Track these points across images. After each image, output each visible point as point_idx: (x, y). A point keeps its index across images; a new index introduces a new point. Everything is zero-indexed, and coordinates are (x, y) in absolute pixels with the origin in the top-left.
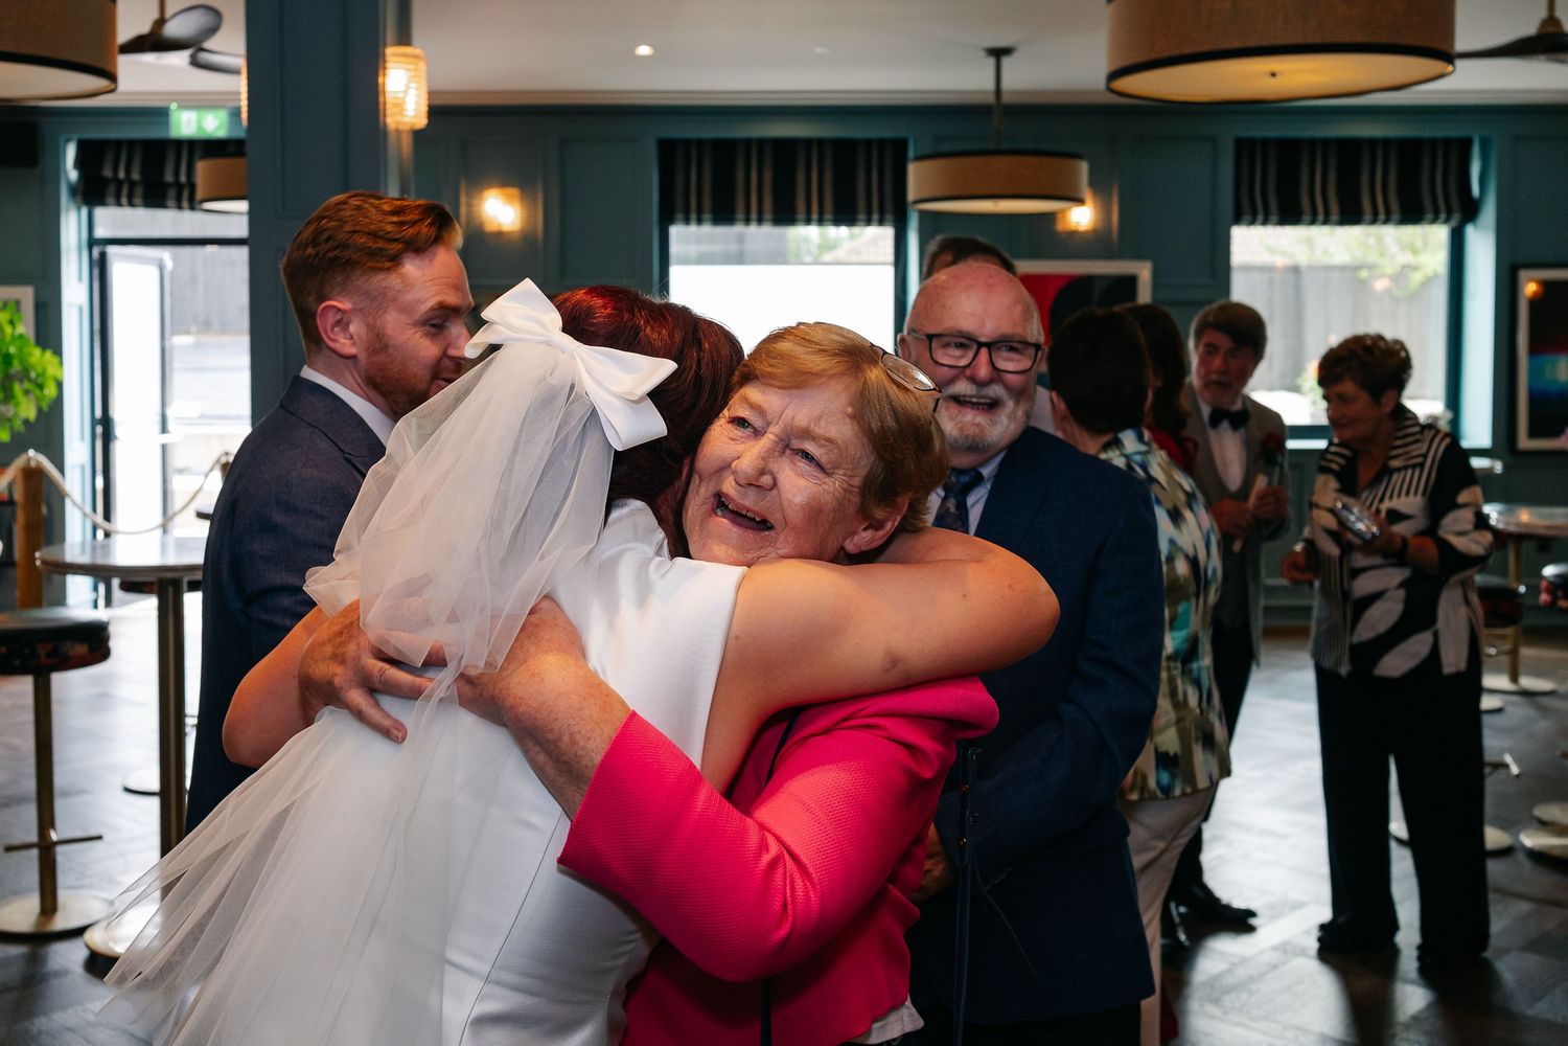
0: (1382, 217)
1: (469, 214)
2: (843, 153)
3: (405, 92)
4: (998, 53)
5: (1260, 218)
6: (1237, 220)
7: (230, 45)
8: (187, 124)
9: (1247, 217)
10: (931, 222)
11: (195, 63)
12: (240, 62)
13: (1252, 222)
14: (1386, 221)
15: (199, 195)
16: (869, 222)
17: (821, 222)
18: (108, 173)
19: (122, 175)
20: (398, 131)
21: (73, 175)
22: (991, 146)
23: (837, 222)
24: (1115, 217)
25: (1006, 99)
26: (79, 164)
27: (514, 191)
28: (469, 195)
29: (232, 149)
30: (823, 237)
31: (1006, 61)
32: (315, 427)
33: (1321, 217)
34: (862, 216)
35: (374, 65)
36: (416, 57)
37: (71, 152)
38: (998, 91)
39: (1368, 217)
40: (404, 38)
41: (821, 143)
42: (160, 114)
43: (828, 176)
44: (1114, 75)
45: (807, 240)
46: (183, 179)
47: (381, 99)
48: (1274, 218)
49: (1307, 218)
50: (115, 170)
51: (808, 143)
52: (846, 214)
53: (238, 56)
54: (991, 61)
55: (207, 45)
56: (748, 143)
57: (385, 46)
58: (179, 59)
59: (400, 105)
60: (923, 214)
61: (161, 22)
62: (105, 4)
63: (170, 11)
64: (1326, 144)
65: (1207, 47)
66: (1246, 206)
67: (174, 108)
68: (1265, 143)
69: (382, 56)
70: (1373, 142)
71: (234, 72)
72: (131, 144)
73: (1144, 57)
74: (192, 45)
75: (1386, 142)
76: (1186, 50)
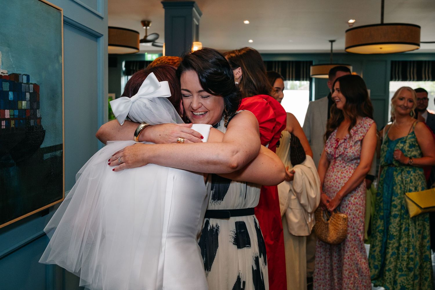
0: (427, 79)
2: (297, 64)
4: (332, 42)
5: (397, 79)
6: (391, 80)
7: (161, 41)
8: (149, 57)
9: (394, 79)
10: (318, 81)
11: (153, 45)
12: (164, 45)
13: (395, 80)
14: (428, 80)
16: (303, 80)
17: (292, 80)
18: (132, 68)
19: (135, 68)
21: (124, 69)
22: (329, 63)
23: (296, 80)
25: (333, 52)
26: (125, 67)
30: (300, 84)
31: (334, 43)
33: (412, 79)
34: (302, 79)
35: (191, 46)
36: (200, 44)
37: (124, 64)
38: (332, 50)
39: (424, 79)
40: (197, 40)
41: (293, 62)
42: (143, 55)
43: (294, 69)
44: (347, 48)
45: (296, 85)
48: (401, 79)
49: (409, 79)
50: (133, 67)
51: (289, 62)
52: (298, 78)
53: (163, 43)
54: (330, 43)
55: (156, 41)
56: (275, 62)
57: (193, 42)
58: (150, 44)
60: (316, 79)
61: (146, 36)
62: (137, 34)
63: (148, 34)
64: (414, 62)
65: (364, 43)
66: (394, 76)
67: (146, 53)
68: (399, 62)
69: (193, 44)
70: (425, 62)
71: (162, 47)
72: (137, 62)
73: (352, 45)
74: (153, 41)
75: (429, 62)
76: (360, 43)
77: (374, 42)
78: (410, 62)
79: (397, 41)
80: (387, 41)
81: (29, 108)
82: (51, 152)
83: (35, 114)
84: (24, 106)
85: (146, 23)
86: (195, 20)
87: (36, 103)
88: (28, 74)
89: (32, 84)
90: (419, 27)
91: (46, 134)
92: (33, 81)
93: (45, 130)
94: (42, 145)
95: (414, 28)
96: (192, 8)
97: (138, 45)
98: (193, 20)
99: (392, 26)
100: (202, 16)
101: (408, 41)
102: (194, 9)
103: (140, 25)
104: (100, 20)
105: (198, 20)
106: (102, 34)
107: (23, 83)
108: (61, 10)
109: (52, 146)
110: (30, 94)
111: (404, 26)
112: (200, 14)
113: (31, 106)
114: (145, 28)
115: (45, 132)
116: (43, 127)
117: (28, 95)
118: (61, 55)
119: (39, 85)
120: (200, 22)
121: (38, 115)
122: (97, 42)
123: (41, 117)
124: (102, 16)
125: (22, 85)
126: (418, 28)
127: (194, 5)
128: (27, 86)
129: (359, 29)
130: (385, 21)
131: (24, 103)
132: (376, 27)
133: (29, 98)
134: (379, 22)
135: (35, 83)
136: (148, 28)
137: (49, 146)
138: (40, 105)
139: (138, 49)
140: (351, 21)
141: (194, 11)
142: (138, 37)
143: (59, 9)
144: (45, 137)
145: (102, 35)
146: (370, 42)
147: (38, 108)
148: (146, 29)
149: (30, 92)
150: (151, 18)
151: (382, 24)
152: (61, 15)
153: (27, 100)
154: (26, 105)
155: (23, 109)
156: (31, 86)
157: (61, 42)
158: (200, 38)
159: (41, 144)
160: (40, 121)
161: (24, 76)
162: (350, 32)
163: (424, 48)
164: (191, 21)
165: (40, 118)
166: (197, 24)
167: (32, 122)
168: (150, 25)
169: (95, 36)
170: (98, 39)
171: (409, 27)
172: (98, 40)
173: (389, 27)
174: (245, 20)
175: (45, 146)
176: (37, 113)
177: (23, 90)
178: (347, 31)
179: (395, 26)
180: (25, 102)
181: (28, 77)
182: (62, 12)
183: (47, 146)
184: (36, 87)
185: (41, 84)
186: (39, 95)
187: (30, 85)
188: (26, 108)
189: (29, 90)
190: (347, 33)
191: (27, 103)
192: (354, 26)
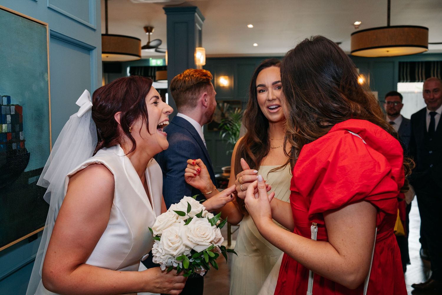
1: (217, 82)
3: (200, 57)
5: (405, 80)
6: (399, 81)
7: (164, 47)
8: (154, 63)
9: (402, 81)
11: (156, 51)
12: (166, 51)
13: (403, 82)
15: (157, 79)
20: (199, 66)
21: (129, 74)
24: (369, 81)
26: (130, 72)
27: (227, 77)
28: (217, 78)
29: (163, 69)
32: (184, 128)
33: (421, 80)
35: (194, 51)
36: (203, 50)
37: (128, 69)
40: (200, 46)
42: (147, 61)
44: (352, 52)
46: (153, 75)
47: (195, 59)
48: (409, 80)
49: (417, 80)
53: (165, 49)
55: (159, 47)
57: (196, 47)
58: (153, 50)
59: (199, 60)
61: (149, 42)
62: (139, 41)
63: (151, 40)
64: (422, 62)
65: (370, 46)
66: (402, 77)
67: (151, 59)
68: (407, 63)
69: (195, 50)
70: (434, 62)
71: (165, 52)
72: (141, 67)
73: (357, 48)
74: (156, 47)
75: (437, 62)
76: (366, 47)
77: (380, 45)
78: (419, 62)
79: (404, 44)
80: (395, 44)
81: (11, 131)
82: (36, 176)
83: (18, 136)
84: (5, 129)
85: (148, 29)
86: (197, 25)
87: (18, 125)
88: (8, 95)
89: (13, 105)
90: (427, 29)
91: (31, 157)
92: (14, 102)
93: (30, 153)
94: (26, 169)
95: (422, 30)
96: (194, 14)
97: (139, 52)
98: (195, 25)
99: (399, 29)
100: (205, 21)
101: (416, 44)
102: (196, 14)
103: (143, 31)
104: (92, 32)
105: (201, 25)
106: (94, 46)
107: (3, 105)
108: (46, 25)
109: (38, 169)
110: (12, 116)
111: (411, 29)
112: (203, 19)
113: (12, 128)
114: (147, 34)
115: (30, 155)
116: (27, 150)
117: (9, 118)
118: (48, 73)
119: (21, 106)
120: (203, 26)
121: (21, 138)
122: (89, 54)
123: (25, 139)
124: (95, 28)
125: (1, 108)
126: (425, 30)
127: (197, 10)
128: (8, 107)
129: (365, 32)
130: (392, 24)
131: (4, 126)
132: (381, 30)
133: (10, 120)
134: (385, 25)
135: (17, 104)
136: (151, 34)
137: (34, 169)
138: (23, 127)
139: (139, 56)
140: (357, 23)
141: (196, 16)
142: (140, 44)
143: (43, 24)
144: (30, 160)
145: (95, 48)
146: (377, 45)
147: (21, 129)
148: (149, 35)
149: (12, 113)
150: (153, 24)
151: (389, 27)
152: (46, 30)
153: (8, 123)
154: (6, 128)
155: (4, 133)
156: (13, 108)
157: (47, 59)
158: (204, 43)
159: (25, 167)
160: (24, 144)
161: (3, 97)
162: (355, 35)
163: (432, 48)
164: (194, 26)
165: (24, 141)
166: (200, 29)
167: (14, 146)
168: (153, 31)
169: (88, 49)
170: (91, 51)
171: (416, 29)
172: (91, 53)
173: (394, 29)
174: (249, 24)
175: (30, 170)
176: (20, 135)
177: (3, 113)
178: (353, 34)
179: (401, 29)
180: (6, 125)
181: (9, 98)
182: (47, 27)
183: (32, 170)
184: (19, 108)
185: (24, 104)
186: (22, 116)
187: (11, 107)
188: (7, 132)
189: (11, 112)
190: (353, 36)
191: (8, 126)
192: (361, 29)
